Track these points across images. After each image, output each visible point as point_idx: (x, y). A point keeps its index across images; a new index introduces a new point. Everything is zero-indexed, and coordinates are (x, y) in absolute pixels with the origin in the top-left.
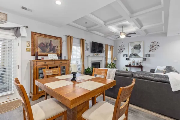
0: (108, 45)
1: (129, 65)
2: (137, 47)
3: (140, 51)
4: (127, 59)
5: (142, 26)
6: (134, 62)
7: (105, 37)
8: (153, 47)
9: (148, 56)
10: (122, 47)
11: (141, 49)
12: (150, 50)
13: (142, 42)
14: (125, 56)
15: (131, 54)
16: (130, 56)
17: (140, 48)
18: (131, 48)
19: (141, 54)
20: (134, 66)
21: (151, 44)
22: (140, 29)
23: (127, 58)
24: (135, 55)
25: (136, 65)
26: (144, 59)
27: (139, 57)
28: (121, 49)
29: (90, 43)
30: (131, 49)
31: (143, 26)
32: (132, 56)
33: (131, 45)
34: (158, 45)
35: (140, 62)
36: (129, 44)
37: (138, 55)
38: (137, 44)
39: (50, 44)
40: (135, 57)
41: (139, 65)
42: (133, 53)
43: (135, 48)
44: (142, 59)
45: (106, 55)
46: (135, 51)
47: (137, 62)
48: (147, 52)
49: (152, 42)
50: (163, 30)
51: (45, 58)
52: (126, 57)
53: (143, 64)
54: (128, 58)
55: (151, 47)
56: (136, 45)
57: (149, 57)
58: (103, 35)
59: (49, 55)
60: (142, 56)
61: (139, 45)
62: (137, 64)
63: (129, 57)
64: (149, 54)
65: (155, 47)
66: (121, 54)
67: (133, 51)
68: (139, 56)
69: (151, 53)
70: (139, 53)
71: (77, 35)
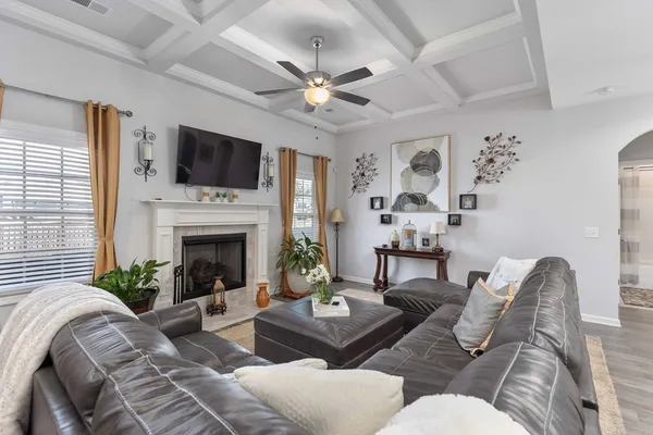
0: (293, 153)
1: (390, 247)
2: (426, 163)
3: (436, 182)
4: (385, 220)
5: (419, 43)
6: (410, 234)
7: (273, 110)
8: (491, 161)
9: (468, 203)
10: (366, 164)
11: (442, 174)
12: (479, 178)
13: (446, 139)
14: (377, 204)
15: (400, 196)
16: (398, 207)
17: (436, 167)
18: (401, 165)
19: (440, 197)
20: (411, 254)
21: (484, 146)
22: (413, 60)
23: (384, 212)
24: (418, 201)
25: (419, 246)
26: (454, 221)
27: (434, 209)
28: (363, 174)
30: (402, 174)
31: (423, 43)
32: (404, 203)
33: (399, 152)
34: (512, 150)
35: (433, 231)
36: (394, 146)
37: (430, 198)
38: (427, 146)
40: (418, 210)
41: (430, 248)
42: (410, 192)
43: (415, 167)
44: (444, 219)
45: (285, 197)
46: (419, 184)
47: (423, 233)
48: (465, 187)
49: (487, 139)
52: (382, 207)
53: (452, 242)
54: (386, 211)
55: (483, 161)
56: (421, 155)
57: (474, 207)
60: (443, 205)
61: (434, 154)
62: (426, 241)
63: (395, 208)
64: (475, 196)
65: (499, 160)
66: (362, 194)
67: (409, 182)
68: (431, 203)
69: (482, 190)
70: (432, 189)
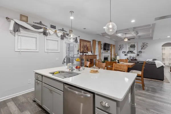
0: (112, 45)
2: (133, 46)
3: (135, 49)
4: (125, 55)
6: (131, 57)
7: (111, 39)
9: (140, 52)
11: (136, 48)
13: (136, 43)
14: (124, 53)
15: (128, 51)
16: (128, 53)
17: (135, 47)
18: (128, 46)
19: (135, 51)
22: (136, 35)
24: (132, 52)
26: (138, 55)
27: (134, 53)
28: (121, 47)
29: (103, 43)
31: (138, 34)
33: (128, 44)
34: (147, 45)
35: (135, 56)
37: (134, 51)
38: (133, 44)
39: (86, 46)
42: (130, 51)
43: (131, 47)
44: (136, 55)
45: (111, 52)
46: (132, 49)
48: (140, 50)
49: (143, 43)
50: (150, 36)
51: (87, 54)
53: (137, 58)
55: (142, 46)
56: (132, 45)
58: (109, 38)
59: (88, 52)
60: (136, 53)
61: (134, 45)
62: (133, 58)
63: (127, 53)
65: (145, 46)
66: (121, 51)
67: (130, 49)
69: (142, 50)
71: (98, 39)
